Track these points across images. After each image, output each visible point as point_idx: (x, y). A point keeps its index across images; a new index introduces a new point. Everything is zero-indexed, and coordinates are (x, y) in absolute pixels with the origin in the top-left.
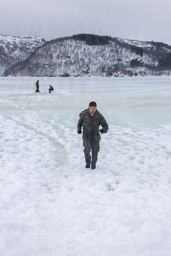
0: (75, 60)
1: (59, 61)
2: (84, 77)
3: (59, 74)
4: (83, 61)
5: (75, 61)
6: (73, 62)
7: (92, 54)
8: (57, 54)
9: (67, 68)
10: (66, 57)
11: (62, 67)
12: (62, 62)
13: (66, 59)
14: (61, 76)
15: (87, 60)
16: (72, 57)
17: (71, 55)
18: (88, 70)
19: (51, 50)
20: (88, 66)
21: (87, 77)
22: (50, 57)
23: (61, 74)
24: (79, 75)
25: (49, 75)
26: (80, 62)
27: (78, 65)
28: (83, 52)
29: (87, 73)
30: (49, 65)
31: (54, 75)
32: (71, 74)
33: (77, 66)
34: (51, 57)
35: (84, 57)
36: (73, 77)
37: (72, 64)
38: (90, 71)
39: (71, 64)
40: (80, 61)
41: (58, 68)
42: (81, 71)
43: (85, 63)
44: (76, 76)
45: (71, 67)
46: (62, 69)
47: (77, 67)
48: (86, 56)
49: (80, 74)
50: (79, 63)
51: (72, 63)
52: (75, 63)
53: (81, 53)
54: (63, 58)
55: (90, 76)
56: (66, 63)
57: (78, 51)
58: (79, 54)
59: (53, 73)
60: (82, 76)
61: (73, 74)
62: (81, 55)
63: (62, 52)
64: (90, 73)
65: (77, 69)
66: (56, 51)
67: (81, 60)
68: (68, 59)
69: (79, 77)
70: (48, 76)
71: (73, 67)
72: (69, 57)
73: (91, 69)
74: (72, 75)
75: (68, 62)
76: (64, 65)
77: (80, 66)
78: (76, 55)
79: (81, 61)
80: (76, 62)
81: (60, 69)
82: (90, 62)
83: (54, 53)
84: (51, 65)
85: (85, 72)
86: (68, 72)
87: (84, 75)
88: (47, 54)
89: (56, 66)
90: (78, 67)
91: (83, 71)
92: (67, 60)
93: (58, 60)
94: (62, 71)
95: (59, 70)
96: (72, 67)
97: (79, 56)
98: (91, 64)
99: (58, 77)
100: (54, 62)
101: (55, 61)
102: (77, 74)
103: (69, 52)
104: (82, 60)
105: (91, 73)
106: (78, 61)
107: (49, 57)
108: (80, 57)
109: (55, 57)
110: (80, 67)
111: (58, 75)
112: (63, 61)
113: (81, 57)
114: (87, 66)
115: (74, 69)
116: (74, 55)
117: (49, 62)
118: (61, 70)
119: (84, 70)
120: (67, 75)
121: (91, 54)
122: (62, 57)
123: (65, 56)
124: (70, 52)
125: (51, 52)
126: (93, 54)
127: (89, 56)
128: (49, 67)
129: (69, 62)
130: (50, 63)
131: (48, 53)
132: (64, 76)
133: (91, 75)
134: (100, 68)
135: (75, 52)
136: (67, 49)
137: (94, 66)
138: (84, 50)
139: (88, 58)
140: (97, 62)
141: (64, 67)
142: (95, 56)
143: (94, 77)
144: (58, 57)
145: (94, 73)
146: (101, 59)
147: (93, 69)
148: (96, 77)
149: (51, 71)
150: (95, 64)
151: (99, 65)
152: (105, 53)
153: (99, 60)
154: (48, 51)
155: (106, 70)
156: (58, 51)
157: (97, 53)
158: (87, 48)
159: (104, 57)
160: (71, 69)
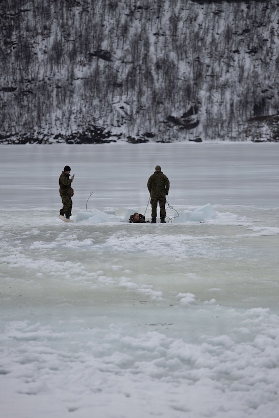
0: (134, 68)
1: (62, 73)
2: (176, 143)
3: (63, 133)
4: (166, 73)
5: (131, 74)
6: (122, 76)
7: (209, 39)
8: (52, 39)
9: (96, 102)
10: (91, 55)
11: (76, 98)
12: (72, 77)
13: (94, 65)
14: (70, 140)
15: (184, 69)
16: (119, 54)
17: (115, 46)
18: (190, 112)
19: (23, 25)
20: (189, 93)
21: (187, 142)
22: (22, 55)
23: (69, 133)
24: (150, 135)
25: (17, 134)
26: (155, 77)
27: (144, 88)
28: (168, 32)
29: (187, 124)
30: (16, 92)
31: (41, 137)
32: (115, 131)
33: (140, 94)
34: (26, 54)
35: (173, 55)
36: (122, 143)
37: (120, 85)
38: (202, 116)
39: (114, 84)
40: (153, 72)
41: (55, 103)
42: (161, 117)
43: (180, 83)
44: (140, 141)
45: (117, 99)
46: (75, 108)
47: (144, 99)
48: (180, 50)
49: (154, 130)
50: (152, 79)
51: (119, 81)
52: (131, 81)
53: (161, 38)
54: (78, 59)
55: (202, 137)
56: (91, 83)
57: (144, 29)
58: (152, 39)
59: (36, 128)
60: (166, 137)
61: (123, 129)
62: (160, 45)
63: (73, 32)
64: (200, 128)
65: (140, 107)
66: (45, 28)
67: (158, 67)
68: (102, 63)
69: (151, 143)
70: (14, 138)
71: (124, 97)
72: (107, 56)
73: (203, 109)
74: (119, 136)
75: (102, 79)
76: (82, 91)
77: (154, 94)
78: (135, 44)
79: (161, 72)
80: (138, 79)
81: (65, 108)
82: (198, 76)
83: (40, 37)
84: (23, 93)
85: (176, 121)
86: (100, 123)
87: (176, 137)
88: (6, 43)
89: (49, 97)
90: (146, 100)
91: (171, 119)
92: (98, 67)
93: (55, 68)
94: (73, 117)
95: (59, 113)
96: (120, 101)
97: (152, 49)
98: (205, 86)
99: (55, 145)
100: (41, 76)
101: (42, 72)
102: (141, 133)
103: (106, 32)
104: (165, 66)
105: (206, 127)
106: (148, 75)
107: (17, 57)
108: (155, 54)
109: (41, 56)
110: (157, 100)
111: (56, 137)
112: (81, 72)
113: (161, 55)
114: (188, 95)
115: (128, 107)
116: (127, 47)
117: (18, 77)
118: (71, 113)
119: (174, 115)
120: (97, 136)
121: (202, 39)
122: (73, 56)
123: (87, 49)
124: (111, 31)
125: (25, 33)
126: (214, 40)
127: (196, 49)
128: (18, 99)
129: (107, 77)
130: (21, 81)
131: (9, 35)
132: (83, 139)
133: (207, 135)
134: (244, 104)
135: (132, 31)
136: (97, 19)
137: (217, 96)
138: (174, 20)
139: (191, 56)
140: (231, 76)
141: (83, 97)
142: (221, 47)
143: (218, 142)
144: (56, 55)
145: (216, 127)
146: (248, 62)
147: (215, 109)
148: (227, 142)
149: (26, 116)
150: (225, 86)
151: (240, 89)
152: (266, 35)
153: (242, 68)
154: (10, 29)
155: (271, 112)
156: (55, 28)
157: (228, 35)
158: (184, 14)
159: (262, 55)
160: (117, 106)
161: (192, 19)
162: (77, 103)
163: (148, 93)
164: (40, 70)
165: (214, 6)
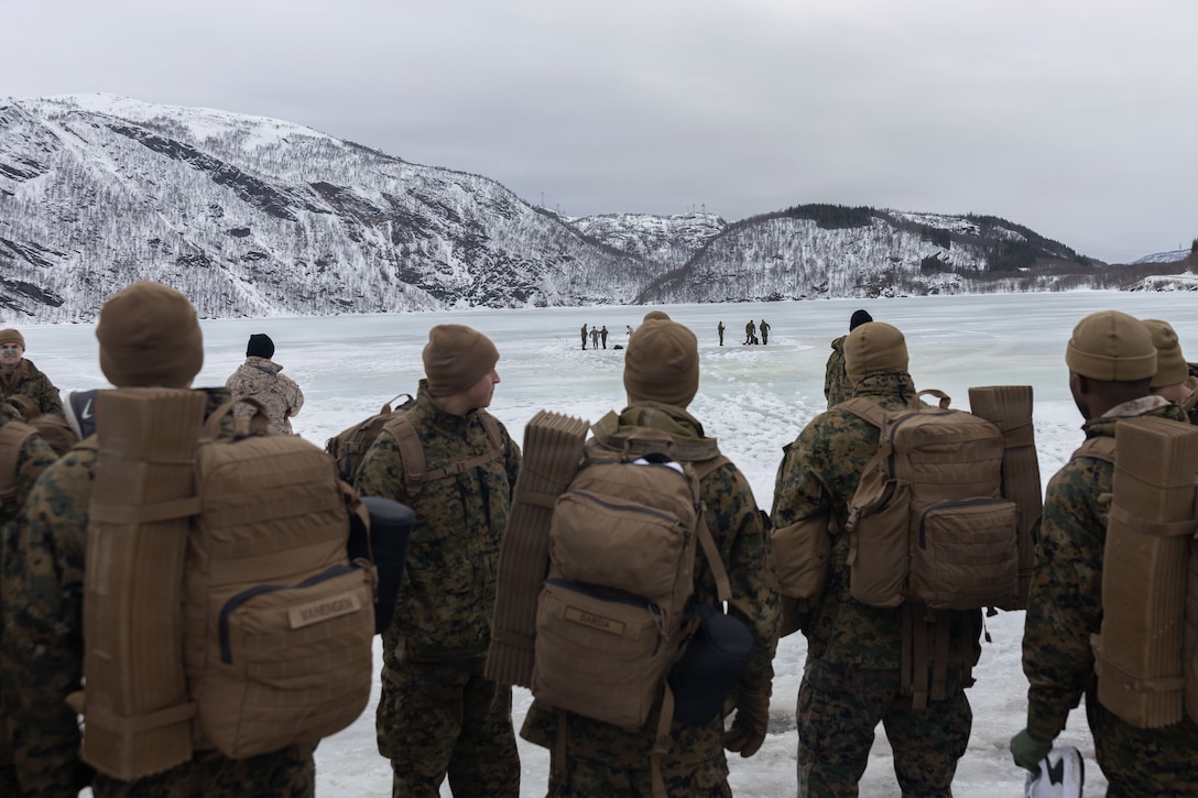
0: (795, 263)
1: (759, 267)
2: (817, 300)
3: (760, 296)
4: (811, 265)
5: (794, 266)
6: (789, 268)
7: (832, 248)
8: (753, 250)
9: (776, 280)
10: (773, 257)
11: (766, 279)
12: (764, 268)
13: (775, 262)
14: (763, 300)
15: (820, 263)
16: (787, 256)
17: (785, 252)
18: (824, 284)
19: (739, 243)
20: (823, 275)
21: (822, 299)
22: (739, 258)
23: (763, 296)
24: (804, 296)
25: (737, 298)
26: (806, 267)
27: (800, 273)
28: (811, 245)
29: (822, 290)
30: (736, 277)
31: (749, 299)
32: (786, 295)
33: (798, 276)
34: (741, 258)
35: (814, 256)
36: (790, 300)
37: (788, 272)
38: (830, 286)
39: (785, 271)
40: (805, 265)
41: (755, 282)
42: (809, 287)
43: (818, 270)
44: (798, 299)
45: (787, 278)
46: (766, 284)
47: (800, 278)
48: (818, 253)
49: (806, 294)
50: (804, 268)
51: (787, 270)
52: (793, 270)
53: (808, 248)
54: (767, 259)
55: (829, 296)
56: (773, 271)
57: (800, 243)
58: (804, 248)
59: (746, 294)
60: (812, 297)
61: (790, 294)
62: (808, 251)
63: (764, 246)
64: (829, 292)
65: (798, 283)
66: (750, 244)
67: (807, 262)
68: (779, 261)
69: (804, 300)
70: (735, 300)
71: (790, 278)
72: (781, 258)
73: (830, 282)
74: (788, 297)
75: (779, 269)
76: (769, 275)
77: (805, 276)
78: (795, 251)
79: (808, 264)
80: (797, 268)
81: (761, 284)
82: (827, 266)
83: (748, 249)
84: (740, 277)
85: (816, 289)
86: (778, 291)
87: (817, 297)
88: (731, 253)
89: (753, 279)
91: (814, 288)
92: (777, 263)
93: (755, 264)
94: (764, 288)
95: (758, 287)
96: (788, 280)
97: (804, 253)
98: (831, 271)
99: (756, 302)
100: (748, 269)
101: (749, 267)
102: (799, 295)
103: (781, 245)
104: (811, 262)
105: (832, 291)
106: (802, 266)
107: (736, 259)
108: (805, 256)
109: (748, 259)
110: (807, 279)
111: (757, 299)
112: (768, 266)
113: (808, 256)
115: (792, 283)
116: (791, 252)
117: (737, 269)
118: (764, 286)
119: (816, 286)
120: (777, 298)
121: (829, 248)
122: (764, 258)
123: (771, 254)
124: (783, 245)
125: (740, 247)
126: (835, 248)
127: (826, 253)
128: (737, 280)
129: (781, 268)
130: (739, 271)
131: (732, 249)
132: (770, 299)
133: (832, 295)
134: (851, 279)
135: (793, 245)
136: (776, 239)
137: (837, 276)
138: (815, 239)
139: (824, 256)
140: (845, 265)
141: (770, 278)
142: (839, 251)
143: (838, 299)
144: (756, 258)
145: (837, 291)
146: (852, 258)
147: (836, 283)
148: (843, 299)
149: (741, 289)
150: (841, 271)
151: (849, 272)
152: (861, 244)
153: (849, 262)
154: (733, 246)
155: (865, 283)
156: (755, 244)
157: (842, 245)
158: (820, 236)
159: (860, 254)
160: (787, 282)
161: (824, 238)
162: (767, 281)
163: (802, 275)
164: (748, 265)
165: (835, 231)
